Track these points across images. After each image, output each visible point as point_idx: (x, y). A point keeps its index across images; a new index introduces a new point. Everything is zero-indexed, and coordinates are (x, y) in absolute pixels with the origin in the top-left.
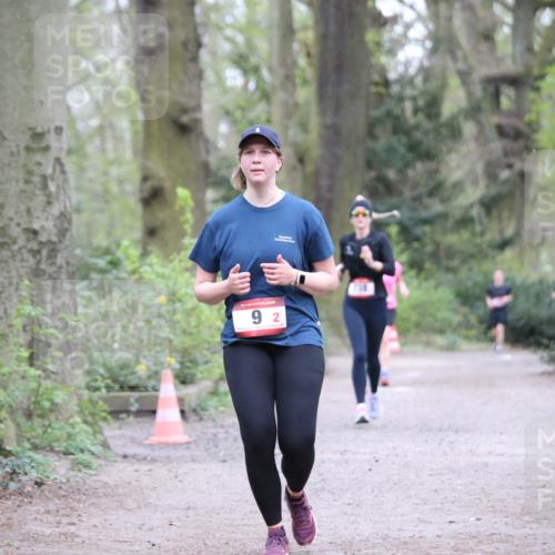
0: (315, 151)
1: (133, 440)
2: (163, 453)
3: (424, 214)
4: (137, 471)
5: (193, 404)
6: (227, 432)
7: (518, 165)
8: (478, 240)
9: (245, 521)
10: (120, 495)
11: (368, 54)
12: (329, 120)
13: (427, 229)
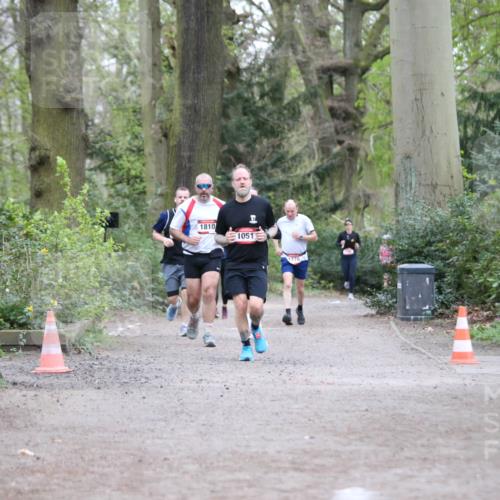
0: (178, 129)
1: (21, 370)
2: (47, 381)
3: (269, 182)
4: (24, 396)
5: (73, 341)
6: (101, 364)
7: (348, 142)
8: (314, 204)
9: (117, 439)
10: (10, 417)
11: (223, 47)
12: (189, 102)
13: (271, 194)
